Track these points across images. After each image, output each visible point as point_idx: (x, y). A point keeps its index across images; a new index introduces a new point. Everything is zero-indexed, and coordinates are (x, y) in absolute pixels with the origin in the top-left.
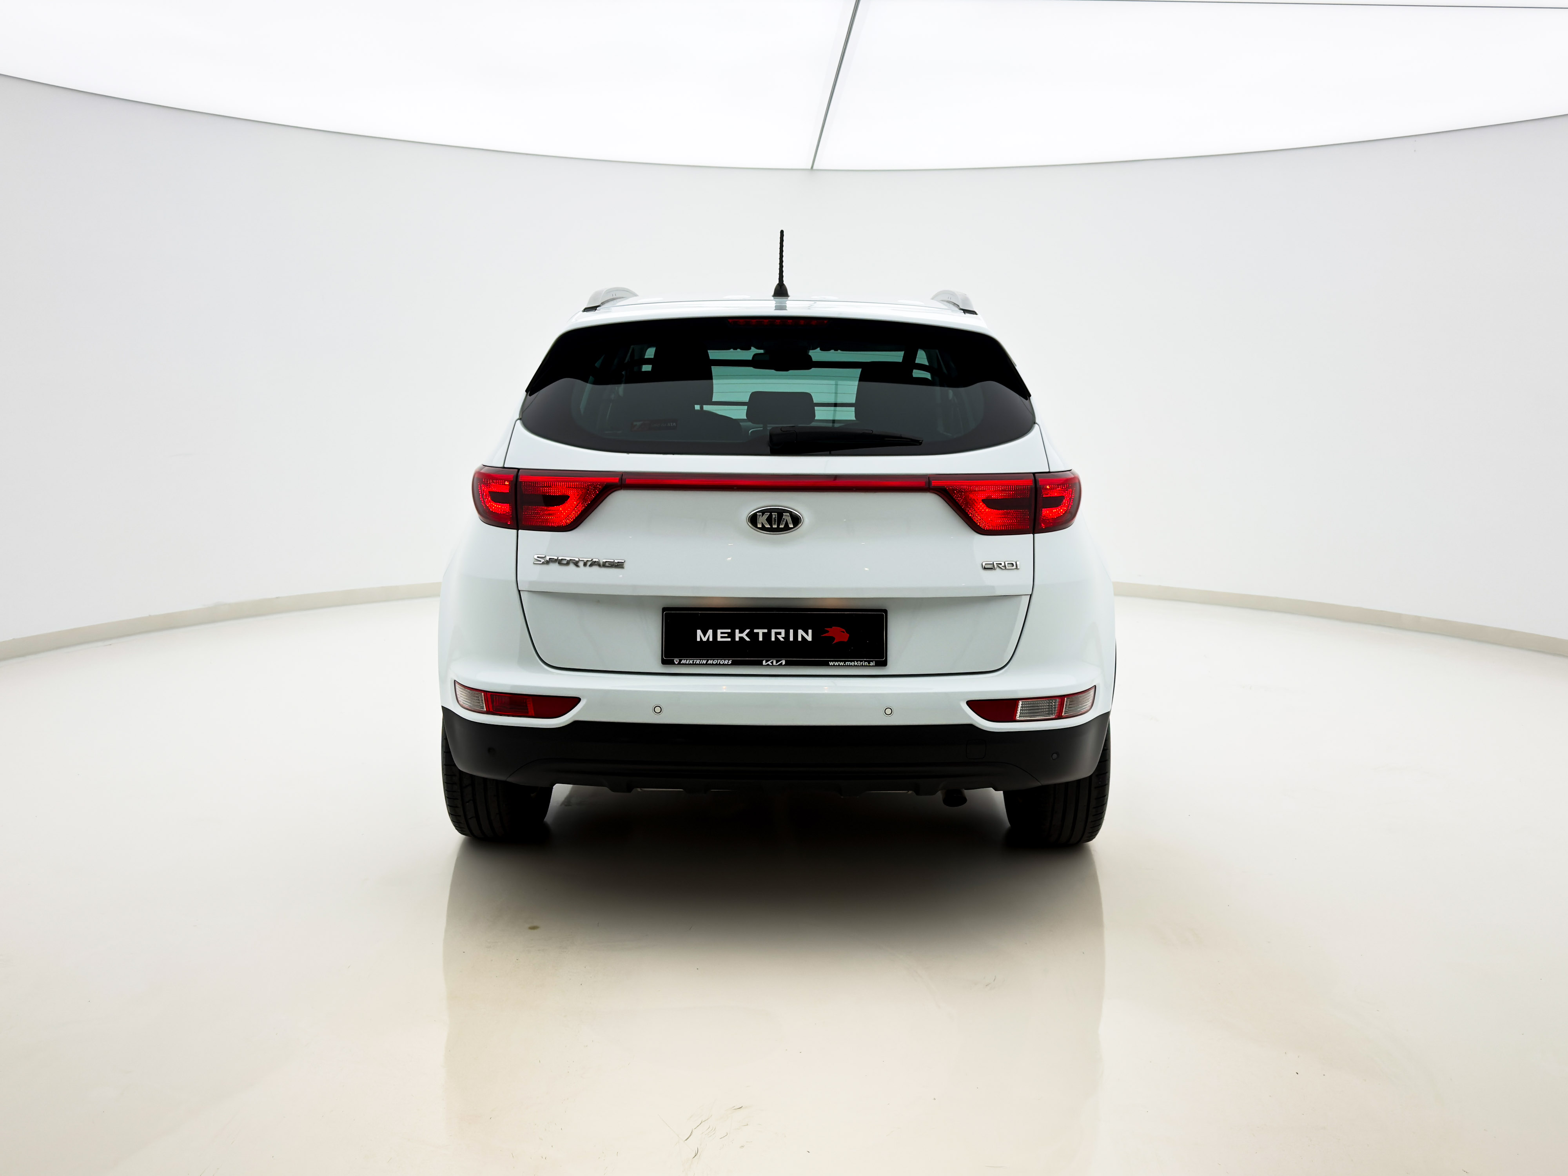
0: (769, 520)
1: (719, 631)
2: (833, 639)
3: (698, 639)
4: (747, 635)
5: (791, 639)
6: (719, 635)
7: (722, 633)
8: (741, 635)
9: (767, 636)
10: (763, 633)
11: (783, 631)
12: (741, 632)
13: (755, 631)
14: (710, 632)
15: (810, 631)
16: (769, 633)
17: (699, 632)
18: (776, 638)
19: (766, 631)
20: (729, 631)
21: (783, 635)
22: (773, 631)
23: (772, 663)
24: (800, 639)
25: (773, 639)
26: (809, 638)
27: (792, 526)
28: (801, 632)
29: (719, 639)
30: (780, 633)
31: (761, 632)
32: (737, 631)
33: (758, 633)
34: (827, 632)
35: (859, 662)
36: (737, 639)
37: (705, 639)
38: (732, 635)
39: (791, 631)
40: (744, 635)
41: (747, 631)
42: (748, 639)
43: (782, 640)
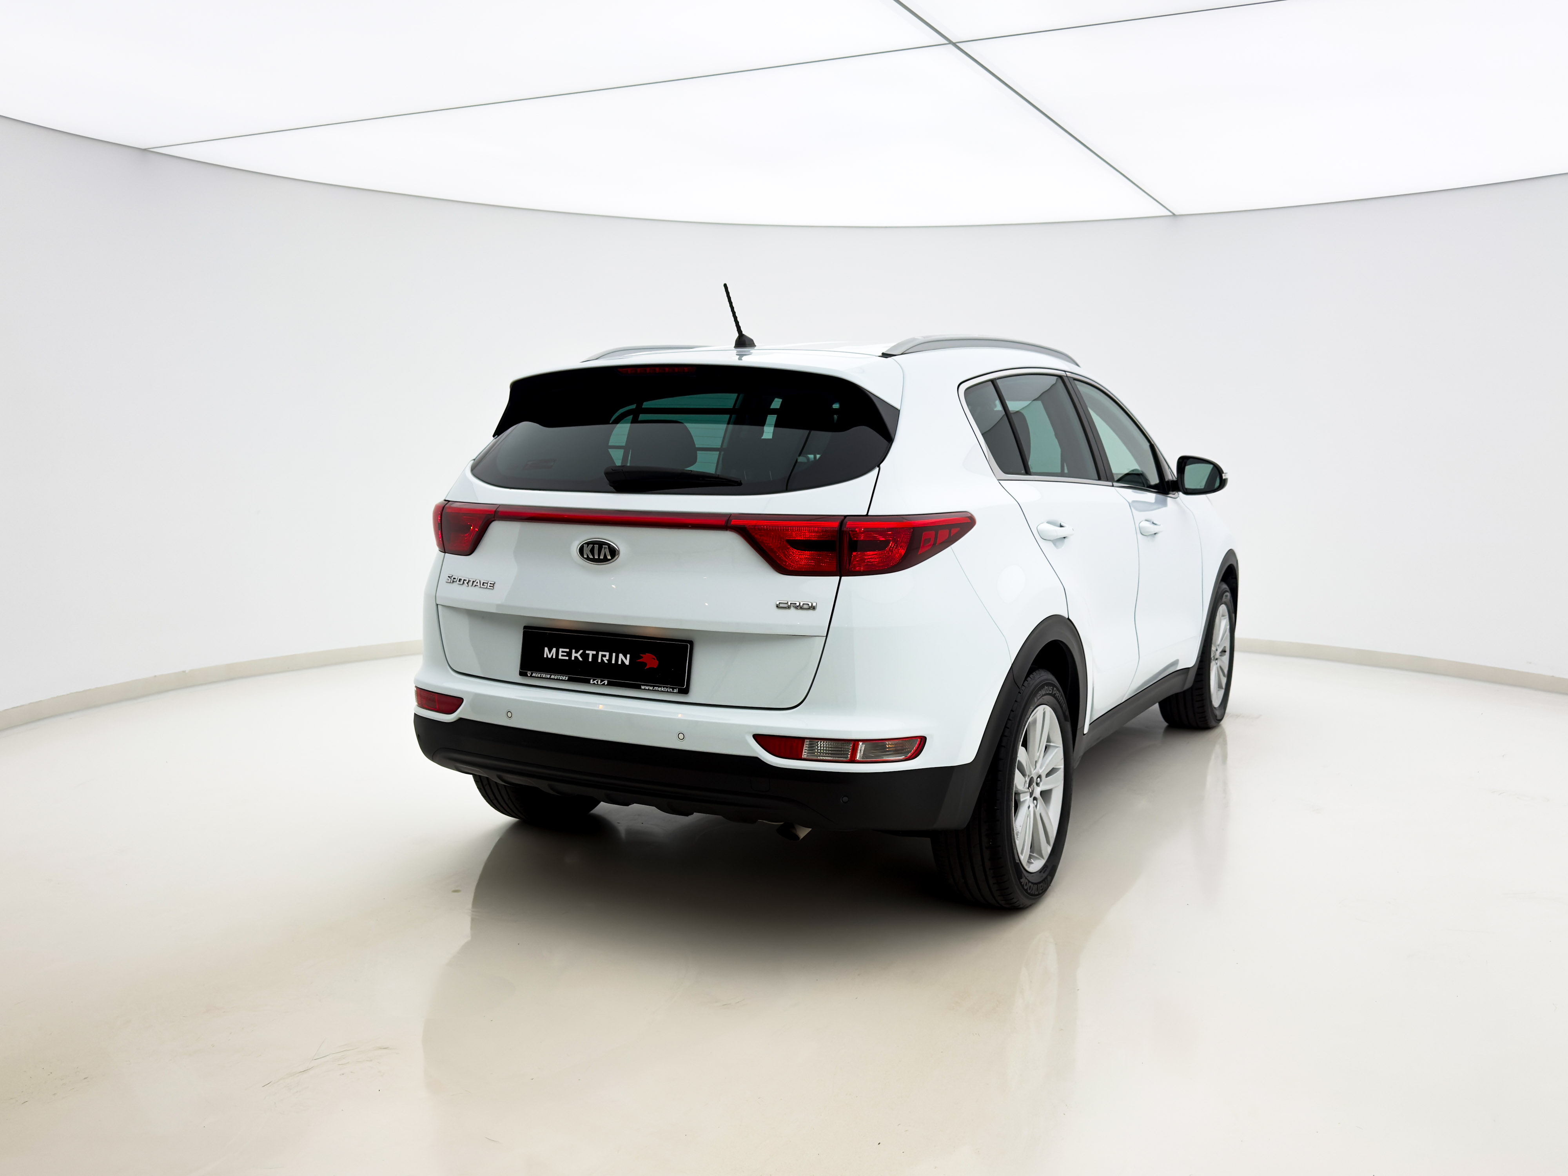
0: (592, 551)
1: (561, 650)
2: (645, 664)
3: (545, 656)
4: (580, 655)
5: (613, 662)
6: (560, 654)
7: (562, 652)
8: (576, 655)
9: (595, 657)
10: (592, 654)
11: (607, 654)
12: (576, 652)
13: (587, 652)
14: (554, 650)
15: (628, 656)
16: (597, 654)
17: (546, 649)
18: (602, 660)
19: (594, 653)
20: (568, 650)
21: (607, 658)
22: (600, 653)
23: (597, 682)
24: (620, 663)
25: (599, 661)
26: (627, 662)
27: (610, 558)
28: (621, 656)
29: (560, 657)
30: (605, 656)
31: (591, 653)
32: (574, 651)
33: (589, 654)
34: (642, 657)
35: (665, 688)
36: (573, 658)
37: (550, 656)
38: (569, 654)
39: (614, 654)
40: (578, 655)
41: (581, 651)
42: (581, 659)
43: (606, 662)
